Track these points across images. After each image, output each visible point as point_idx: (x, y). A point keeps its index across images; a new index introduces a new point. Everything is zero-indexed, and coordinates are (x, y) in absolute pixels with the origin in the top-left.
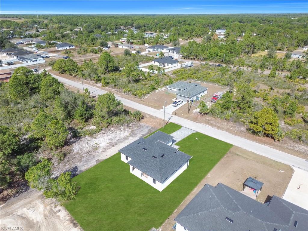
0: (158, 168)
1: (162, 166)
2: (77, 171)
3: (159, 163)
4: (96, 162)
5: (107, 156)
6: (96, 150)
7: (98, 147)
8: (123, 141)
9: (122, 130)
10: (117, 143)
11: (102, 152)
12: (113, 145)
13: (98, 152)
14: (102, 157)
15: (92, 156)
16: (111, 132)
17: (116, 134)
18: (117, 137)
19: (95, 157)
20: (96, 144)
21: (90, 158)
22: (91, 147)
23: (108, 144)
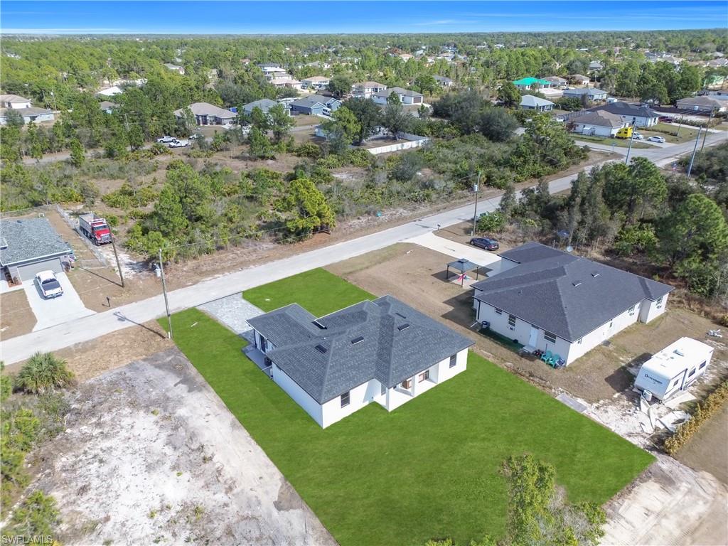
4: (287, 510)
5: (265, 476)
6: (201, 512)
7: (179, 508)
8: (186, 431)
9: (100, 431)
10: (195, 446)
11: (226, 493)
12: (201, 460)
13: (226, 505)
14: (267, 493)
15: (243, 527)
16: (96, 464)
17: (120, 449)
18: (145, 448)
19: (256, 515)
20: (157, 516)
21: (256, 534)
22: (168, 535)
23: (179, 474)
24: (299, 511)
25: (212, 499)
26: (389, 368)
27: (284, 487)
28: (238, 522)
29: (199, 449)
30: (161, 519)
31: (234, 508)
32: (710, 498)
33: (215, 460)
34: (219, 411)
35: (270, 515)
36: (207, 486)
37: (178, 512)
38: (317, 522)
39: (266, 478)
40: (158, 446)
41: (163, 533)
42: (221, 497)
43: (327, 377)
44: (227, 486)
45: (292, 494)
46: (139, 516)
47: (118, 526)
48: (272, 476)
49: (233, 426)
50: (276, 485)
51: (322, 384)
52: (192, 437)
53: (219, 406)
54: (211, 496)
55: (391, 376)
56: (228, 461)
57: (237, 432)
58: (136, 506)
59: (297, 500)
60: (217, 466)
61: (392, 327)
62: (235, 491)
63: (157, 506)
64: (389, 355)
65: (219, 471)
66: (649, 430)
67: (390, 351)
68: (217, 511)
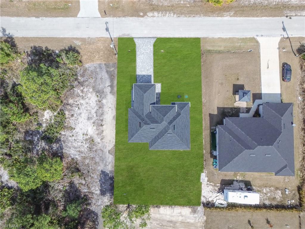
0: (180, 141)
1: (181, 137)
2: (108, 174)
3: (177, 137)
4: (110, 154)
5: (111, 141)
6: (93, 142)
7: (90, 137)
8: (102, 111)
9: (82, 94)
10: (101, 118)
11: (101, 140)
12: (100, 125)
13: (99, 143)
14: (109, 146)
15: (99, 152)
16: (77, 108)
17: (84, 106)
18: (90, 110)
19: (104, 150)
20: (84, 135)
21: (101, 155)
22: (84, 142)
23: (94, 126)
24: (112, 156)
25: (97, 140)
26: (154, 144)
27: (113, 148)
28: (99, 149)
29: (101, 120)
30: (85, 137)
31: (100, 145)
32: (197, 221)
33: (104, 127)
34: (113, 109)
35: (106, 152)
36: (98, 134)
37: (89, 138)
38: (114, 162)
39: (111, 142)
40: (93, 111)
41: (84, 141)
42: (99, 140)
43: (135, 136)
44: (102, 138)
45: (114, 151)
46: (81, 133)
47: (76, 132)
48: (113, 142)
49: (114, 117)
50: (112, 146)
51: (132, 137)
52: (102, 114)
53: (114, 106)
54: (97, 138)
55: (152, 147)
56: (106, 130)
57: (113, 120)
58: (81, 129)
59: (113, 153)
60: (103, 129)
61: (166, 132)
62: (103, 141)
63: (85, 133)
64: (157, 140)
65: (103, 131)
66: (210, 200)
67: (159, 139)
68: (97, 143)
